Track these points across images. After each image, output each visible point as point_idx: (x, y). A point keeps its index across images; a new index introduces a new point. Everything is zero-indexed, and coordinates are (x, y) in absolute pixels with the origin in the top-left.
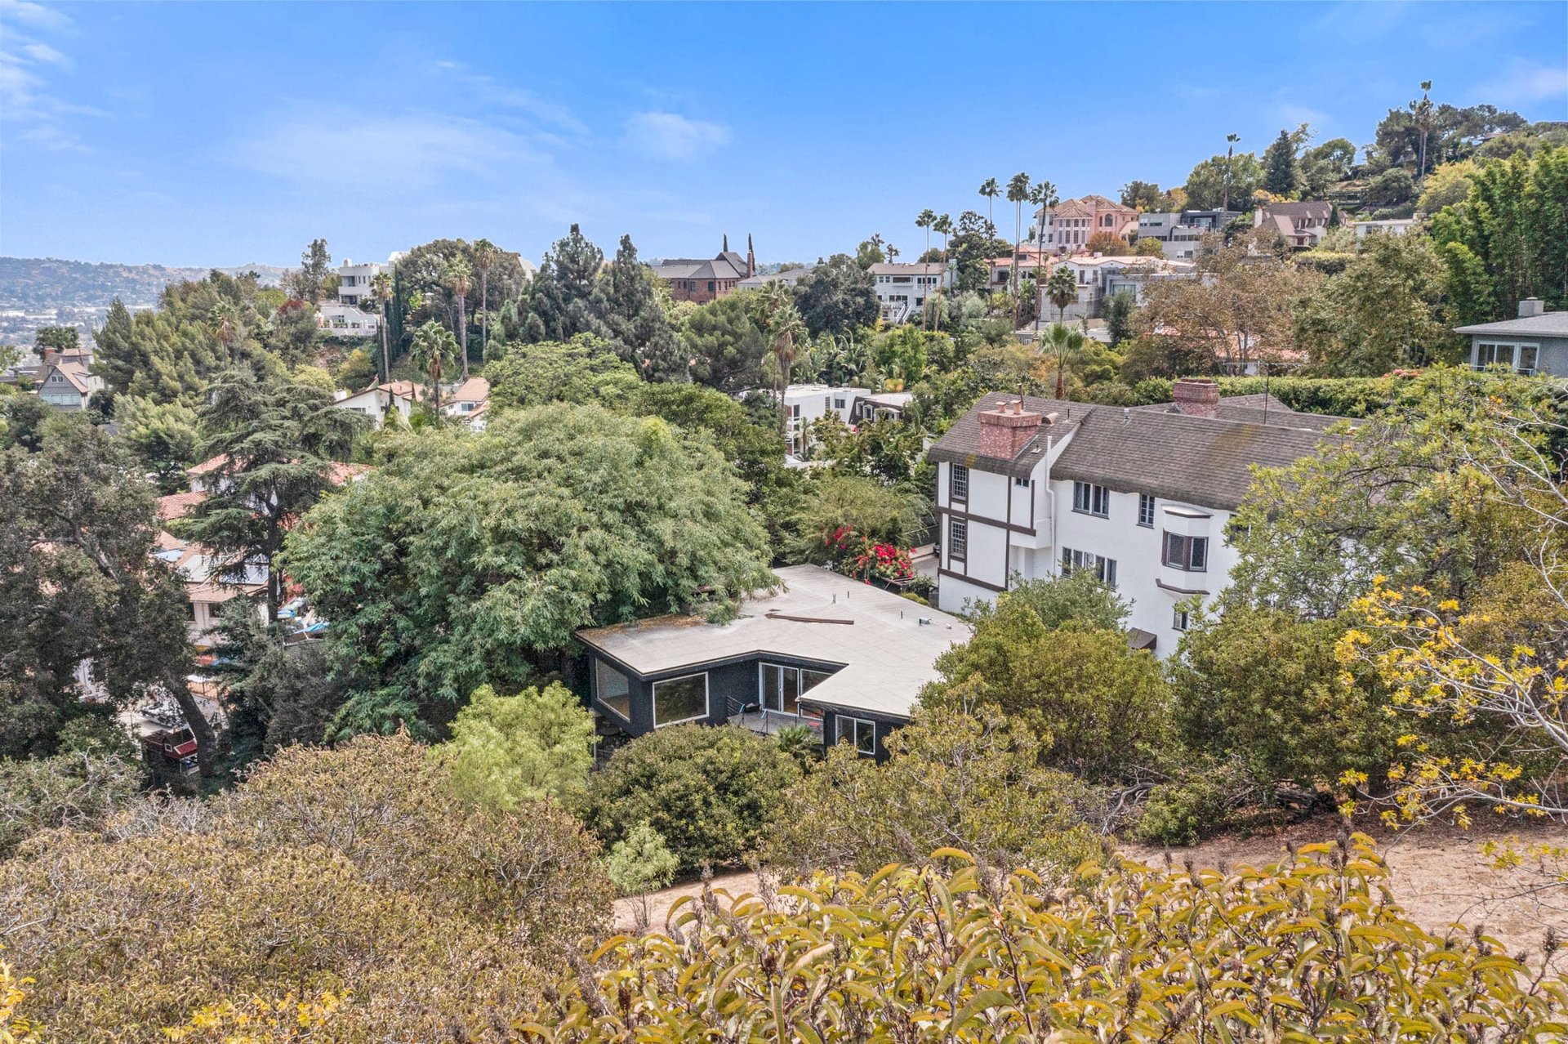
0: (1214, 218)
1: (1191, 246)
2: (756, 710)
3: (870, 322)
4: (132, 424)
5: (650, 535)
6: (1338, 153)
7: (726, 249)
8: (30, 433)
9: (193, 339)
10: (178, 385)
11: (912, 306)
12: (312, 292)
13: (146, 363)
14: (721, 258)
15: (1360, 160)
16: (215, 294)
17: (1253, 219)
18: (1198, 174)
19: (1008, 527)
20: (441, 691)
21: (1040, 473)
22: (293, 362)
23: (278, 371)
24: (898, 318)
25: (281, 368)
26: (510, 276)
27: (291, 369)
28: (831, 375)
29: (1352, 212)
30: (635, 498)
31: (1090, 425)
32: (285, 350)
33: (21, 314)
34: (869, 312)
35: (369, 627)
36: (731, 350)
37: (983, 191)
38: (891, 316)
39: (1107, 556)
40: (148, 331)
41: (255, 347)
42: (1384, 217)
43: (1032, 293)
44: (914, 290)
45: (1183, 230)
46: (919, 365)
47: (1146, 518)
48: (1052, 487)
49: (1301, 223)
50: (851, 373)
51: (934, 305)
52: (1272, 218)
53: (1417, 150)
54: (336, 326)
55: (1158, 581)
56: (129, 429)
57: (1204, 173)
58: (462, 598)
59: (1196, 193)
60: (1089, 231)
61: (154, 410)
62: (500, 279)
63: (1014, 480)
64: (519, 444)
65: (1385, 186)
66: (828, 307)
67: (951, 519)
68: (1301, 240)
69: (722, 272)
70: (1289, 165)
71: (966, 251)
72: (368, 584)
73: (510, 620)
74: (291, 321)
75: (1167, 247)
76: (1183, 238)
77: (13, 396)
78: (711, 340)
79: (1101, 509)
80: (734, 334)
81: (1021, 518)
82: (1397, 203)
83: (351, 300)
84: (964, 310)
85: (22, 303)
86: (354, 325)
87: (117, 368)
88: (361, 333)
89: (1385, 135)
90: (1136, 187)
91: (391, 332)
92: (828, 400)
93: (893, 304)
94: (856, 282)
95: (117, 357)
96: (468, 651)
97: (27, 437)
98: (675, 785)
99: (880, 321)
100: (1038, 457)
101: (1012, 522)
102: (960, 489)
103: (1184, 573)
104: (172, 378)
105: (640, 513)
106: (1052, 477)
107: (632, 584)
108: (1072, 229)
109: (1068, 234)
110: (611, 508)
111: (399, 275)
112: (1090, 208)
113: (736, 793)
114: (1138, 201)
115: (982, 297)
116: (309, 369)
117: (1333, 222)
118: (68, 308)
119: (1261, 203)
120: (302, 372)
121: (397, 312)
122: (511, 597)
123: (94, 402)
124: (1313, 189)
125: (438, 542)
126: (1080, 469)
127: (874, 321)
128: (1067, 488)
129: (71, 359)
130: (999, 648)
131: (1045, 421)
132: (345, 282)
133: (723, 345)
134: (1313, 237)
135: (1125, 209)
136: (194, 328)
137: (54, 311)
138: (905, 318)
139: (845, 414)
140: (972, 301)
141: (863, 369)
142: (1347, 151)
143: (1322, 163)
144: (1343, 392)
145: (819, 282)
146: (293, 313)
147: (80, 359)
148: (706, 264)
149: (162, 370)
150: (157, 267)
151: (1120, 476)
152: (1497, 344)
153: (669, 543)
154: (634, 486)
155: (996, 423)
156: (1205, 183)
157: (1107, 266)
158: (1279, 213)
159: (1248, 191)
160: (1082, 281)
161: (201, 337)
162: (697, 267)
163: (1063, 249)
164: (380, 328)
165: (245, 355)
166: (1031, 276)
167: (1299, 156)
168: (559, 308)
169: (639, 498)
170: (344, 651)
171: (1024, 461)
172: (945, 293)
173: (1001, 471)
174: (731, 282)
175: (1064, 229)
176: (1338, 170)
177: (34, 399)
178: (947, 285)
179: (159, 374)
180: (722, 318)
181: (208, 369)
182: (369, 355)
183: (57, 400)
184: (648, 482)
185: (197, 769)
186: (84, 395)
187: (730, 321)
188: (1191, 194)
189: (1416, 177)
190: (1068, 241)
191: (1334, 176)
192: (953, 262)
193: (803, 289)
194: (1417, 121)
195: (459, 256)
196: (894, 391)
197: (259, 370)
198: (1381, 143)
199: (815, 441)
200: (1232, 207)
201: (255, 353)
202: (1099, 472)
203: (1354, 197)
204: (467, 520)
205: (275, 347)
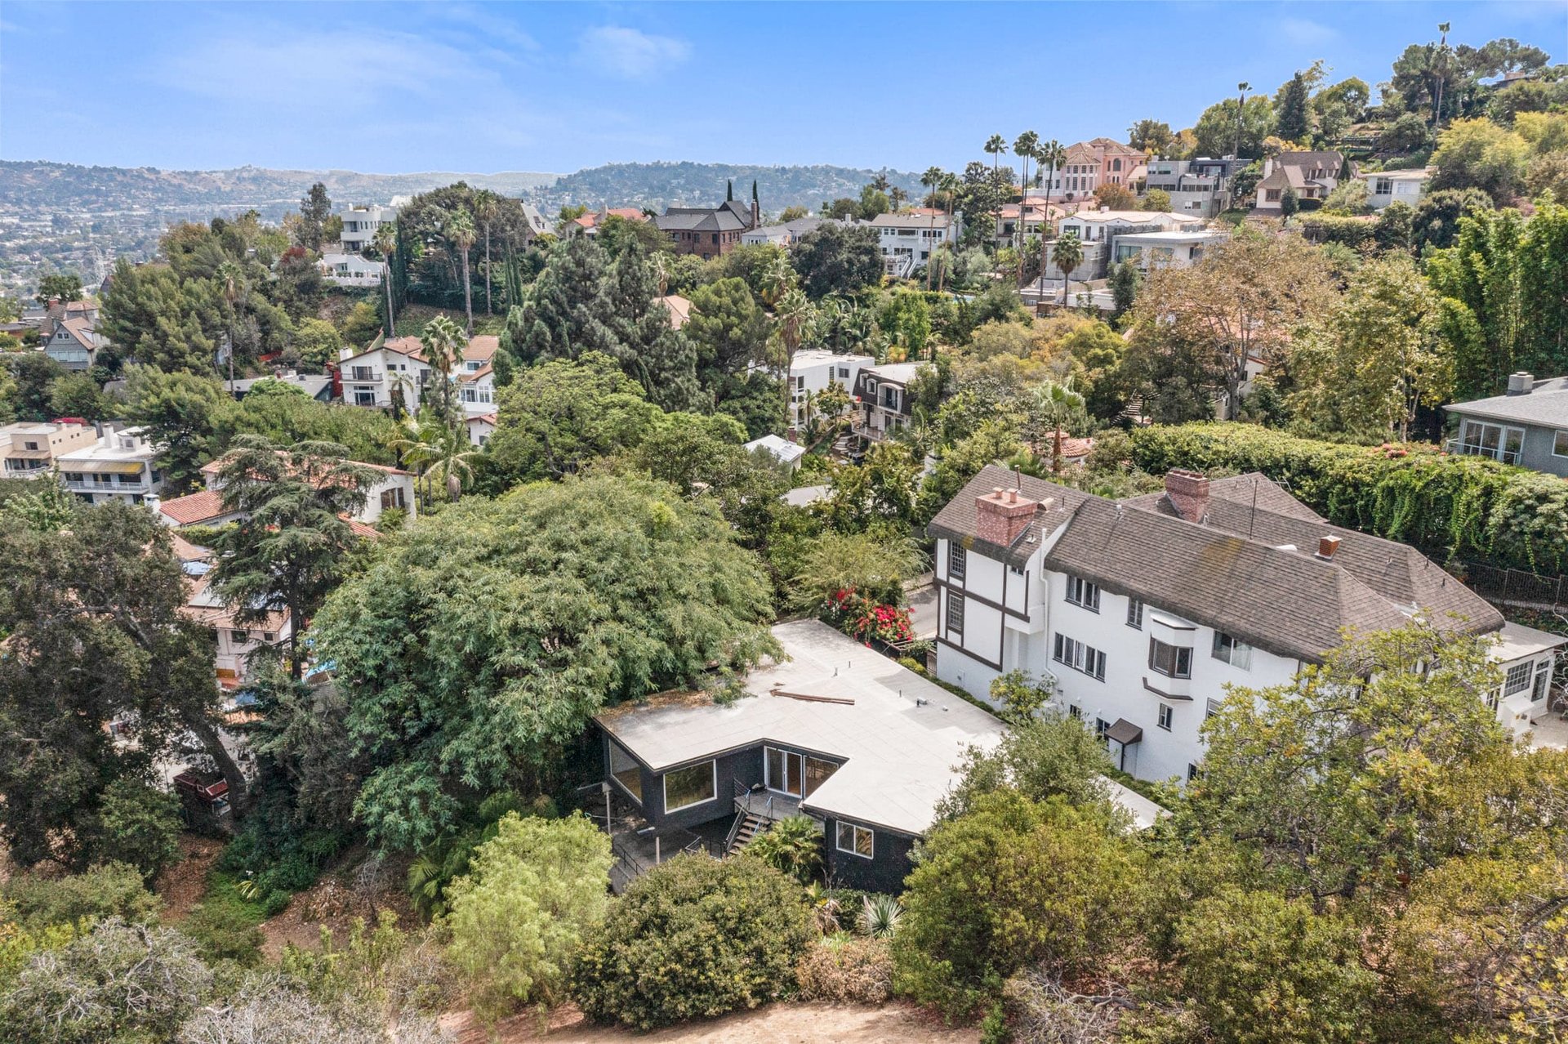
0: (1224, 167)
1: (1200, 197)
2: (762, 790)
3: (873, 280)
4: (144, 393)
5: (660, 620)
6: (1353, 93)
7: (730, 198)
8: (39, 393)
9: (198, 299)
10: (184, 346)
11: (917, 260)
12: (314, 239)
13: (152, 323)
14: (725, 208)
15: (1375, 101)
16: (219, 249)
17: (1262, 168)
18: (1208, 118)
19: (1004, 609)
20: (465, 778)
21: (1034, 564)
22: (297, 316)
23: (283, 325)
24: (902, 272)
25: (286, 321)
26: (513, 227)
27: (295, 322)
28: (837, 340)
29: (1365, 159)
30: (646, 583)
31: (1084, 516)
32: (288, 304)
33: (16, 220)
34: (873, 270)
35: (393, 706)
36: (736, 332)
37: (988, 148)
38: (896, 269)
39: (1097, 647)
40: (153, 289)
41: (260, 301)
42: (1396, 167)
43: (1038, 247)
44: (919, 243)
45: (1192, 179)
46: (922, 333)
47: (1134, 620)
48: (1045, 576)
49: (1311, 174)
50: (855, 339)
51: (939, 261)
52: (1282, 170)
53: (1433, 93)
54: (339, 275)
55: (1145, 680)
56: (141, 397)
57: (1216, 117)
58: (482, 689)
59: (1205, 135)
60: (1096, 177)
61: (164, 378)
62: (503, 230)
63: (1009, 567)
64: (534, 532)
65: (1399, 133)
66: (834, 266)
67: (948, 593)
68: (1310, 192)
69: (726, 223)
70: (1301, 109)
71: (971, 203)
72: (391, 667)
73: (528, 719)
74: (294, 271)
75: (1174, 197)
76: (1191, 188)
77: (21, 353)
78: (715, 322)
79: (1092, 604)
80: (739, 315)
81: (1015, 602)
82: (1411, 151)
83: (354, 246)
84: (969, 266)
85: (16, 209)
86: (357, 274)
87: (124, 329)
88: (365, 282)
89: (1401, 80)
90: (1146, 128)
91: (395, 283)
92: (832, 369)
93: (898, 258)
94: (860, 240)
95: (124, 317)
96: (488, 741)
97: (35, 397)
98: (687, 936)
99: (886, 277)
100: (1034, 547)
101: (1008, 605)
102: (957, 566)
103: (1169, 679)
104: (179, 340)
105: (651, 598)
106: (1046, 567)
107: (644, 671)
108: (1080, 175)
109: (1075, 180)
110: (624, 597)
111: (400, 224)
112: (1098, 153)
113: (743, 938)
114: (1148, 142)
115: (988, 253)
116: (315, 322)
117: (1344, 174)
118: (64, 214)
119: (1272, 149)
120: (307, 324)
121: (401, 260)
122: (527, 695)
123: (101, 360)
124: (1326, 133)
125: (458, 637)
126: (1074, 563)
127: (879, 277)
128: (1060, 580)
129: (75, 314)
130: (989, 841)
131: (1041, 507)
132: (346, 227)
133: (728, 327)
134: (1324, 188)
135: (1134, 152)
136: (198, 285)
137: (50, 218)
138: (910, 273)
139: (849, 384)
140: (976, 257)
141: (867, 334)
142: (1362, 94)
143: (1337, 105)
144: (1332, 466)
145: (824, 240)
146: (296, 263)
147: (85, 314)
148: (710, 212)
149: (170, 331)
150: (151, 170)
151: (1111, 576)
152: (1484, 424)
153: (680, 630)
154: (645, 574)
155: (992, 510)
156: (1215, 129)
157: (1114, 224)
158: (1290, 163)
159: (1257, 137)
160: (1088, 237)
161: (206, 296)
162: (702, 217)
163: (1070, 196)
164: (384, 277)
165: (250, 310)
166: (1037, 231)
167: (1312, 95)
168: (564, 314)
169: (650, 585)
170: (368, 730)
171: (1019, 550)
172: (950, 247)
173: (998, 558)
174: (736, 234)
175: (1072, 175)
176: (1351, 112)
177: (42, 358)
178: (952, 239)
179: (166, 335)
180: (727, 300)
181: (214, 327)
182: (374, 308)
183: (63, 356)
184: (658, 567)
185: (228, 808)
186: (91, 351)
187: (735, 303)
188: (1201, 139)
189: (1430, 123)
190: (1075, 188)
191: (1347, 120)
192: (959, 214)
193: (807, 247)
194: (1435, 66)
195: (461, 206)
196: (897, 361)
197: (264, 324)
198: (1397, 83)
199: (819, 413)
200: (1243, 153)
201: (260, 307)
202: (1091, 569)
203: (1366, 142)
204: (485, 616)
205: (279, 299)
